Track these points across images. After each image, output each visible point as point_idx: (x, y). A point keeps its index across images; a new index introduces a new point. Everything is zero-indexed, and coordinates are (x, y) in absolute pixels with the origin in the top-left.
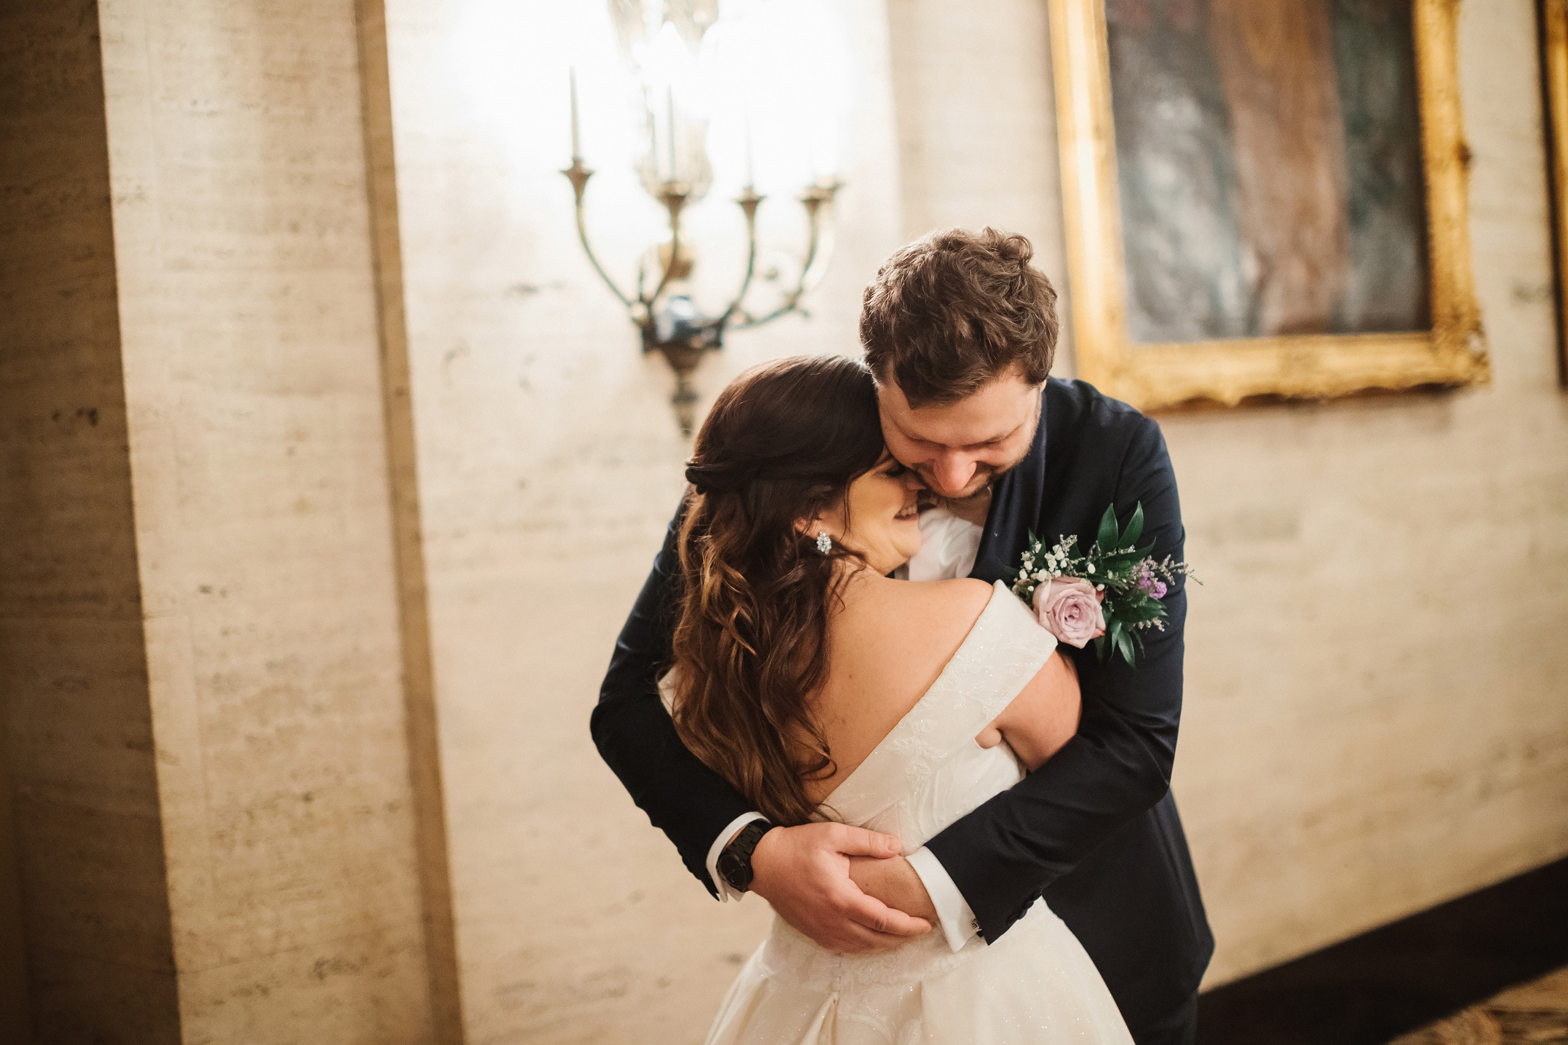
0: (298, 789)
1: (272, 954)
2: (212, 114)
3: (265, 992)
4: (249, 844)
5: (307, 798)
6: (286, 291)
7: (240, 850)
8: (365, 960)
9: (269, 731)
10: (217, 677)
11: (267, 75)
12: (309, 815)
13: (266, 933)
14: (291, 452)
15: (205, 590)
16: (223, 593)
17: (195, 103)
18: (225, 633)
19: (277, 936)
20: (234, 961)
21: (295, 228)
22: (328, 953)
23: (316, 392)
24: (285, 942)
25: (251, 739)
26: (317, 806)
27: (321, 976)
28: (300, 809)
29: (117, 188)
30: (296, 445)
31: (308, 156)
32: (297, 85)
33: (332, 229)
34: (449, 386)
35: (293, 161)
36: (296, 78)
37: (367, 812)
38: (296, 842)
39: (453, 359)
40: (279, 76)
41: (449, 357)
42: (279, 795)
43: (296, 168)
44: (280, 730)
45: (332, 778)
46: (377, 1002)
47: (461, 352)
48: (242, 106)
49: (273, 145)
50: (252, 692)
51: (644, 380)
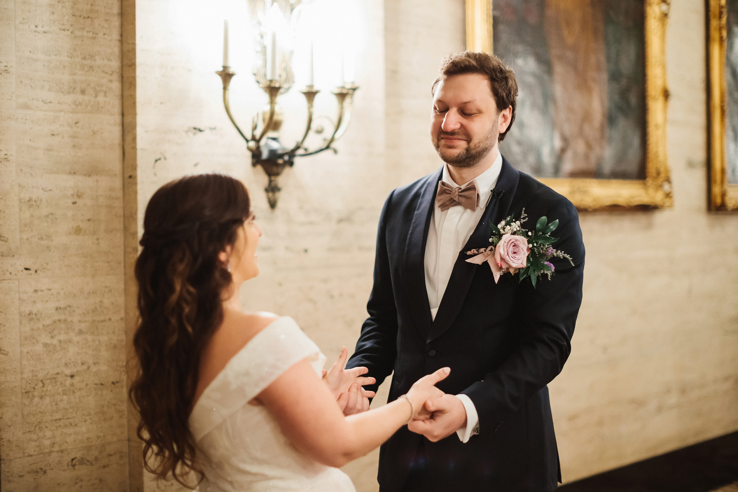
0: (68, 372)
1: (50, 453)
2: (44, 32)
3: (45, 472)
4: (42, 397)
5: (72, 376)
6: (77, 123)
7: (36, 400)
8: (96, 459)
9: (55, 342)
10: (30, 313)
11: (74, 15)
12: (72, 385)
13: (47, 442)
14: (74, 203)
15: (27, 269)
16: (36, 271)
17: (36, 26)
18: (36, 291)
19: (53, 444)
20: (30, 456)
21: (83, 92)
22: (79, 455)
23: (89, 175)
24: (56, 448)
25: (46, 345)
26: (77, 379)
27: (74, 466)
28: (69, 381)
30: (77, 200)
31: (92, 57)
32: (89, 21)
33: (102, 94)
34: (155, 175)
35: (85, 58)
36: (88, 17)
37: (102, 384)
38: (65, 397)
39: (159, 162)
40: (80, 16)
41: (156, 161)
42: (58, 374)
43: (86, 62)
44: (60, 342)
45: (85, 367)
46: (101, 480)
47: (163, 159)
48: (61, 29)
49: (75, 50)
50: (48, 322)
51: (253, 178)
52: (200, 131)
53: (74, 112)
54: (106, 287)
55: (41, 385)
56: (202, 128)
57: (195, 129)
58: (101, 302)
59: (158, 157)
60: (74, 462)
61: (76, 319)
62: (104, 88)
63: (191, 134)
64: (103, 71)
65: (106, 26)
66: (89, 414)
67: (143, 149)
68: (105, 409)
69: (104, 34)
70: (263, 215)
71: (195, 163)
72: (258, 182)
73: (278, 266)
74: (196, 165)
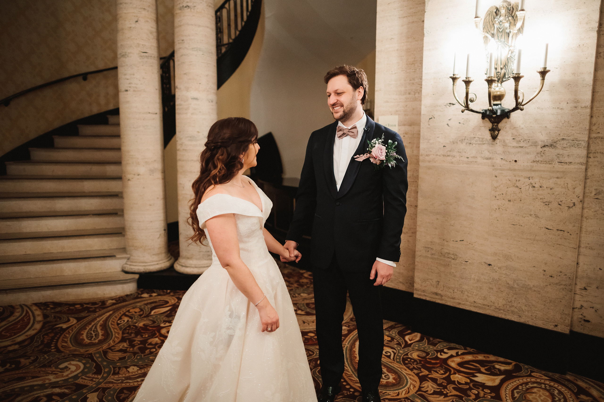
2: (395, 73)
6: (406, 106)
8: (407, 232)
17: (392, 72)
21: (409, 94)
23: (410, 125)
29: (376, 89)
30: (405, 135)
31: (414, 79)
32: (413, 65)
33: (417, 93)
34: (429, 125)
35: (411, 80)
36: (413, 64)
37: (411, 205)
39: (431, 119)
40: (410, 64)
41: (430, 119)
43: (411, 82)
46: (408, 241)
47: (433, 118)
48: (401, 71)
49: (407, 78)
51: (482, 124)
52: (453, 104)
53: (405, 102)
54: (415, 169)
56: (454, 103)
57: (450, 104)
58: (413, 174)
62: (418, 91)
63: (448, 106)
64: (418, 84)
65: (420, 66)
67: (424, 115)
68: (412, 215)
69: (419, 69)
70: (487, 142)
71: (449, 119)
72: (485, 126)
73: (495, 167)
74: (450, 120)
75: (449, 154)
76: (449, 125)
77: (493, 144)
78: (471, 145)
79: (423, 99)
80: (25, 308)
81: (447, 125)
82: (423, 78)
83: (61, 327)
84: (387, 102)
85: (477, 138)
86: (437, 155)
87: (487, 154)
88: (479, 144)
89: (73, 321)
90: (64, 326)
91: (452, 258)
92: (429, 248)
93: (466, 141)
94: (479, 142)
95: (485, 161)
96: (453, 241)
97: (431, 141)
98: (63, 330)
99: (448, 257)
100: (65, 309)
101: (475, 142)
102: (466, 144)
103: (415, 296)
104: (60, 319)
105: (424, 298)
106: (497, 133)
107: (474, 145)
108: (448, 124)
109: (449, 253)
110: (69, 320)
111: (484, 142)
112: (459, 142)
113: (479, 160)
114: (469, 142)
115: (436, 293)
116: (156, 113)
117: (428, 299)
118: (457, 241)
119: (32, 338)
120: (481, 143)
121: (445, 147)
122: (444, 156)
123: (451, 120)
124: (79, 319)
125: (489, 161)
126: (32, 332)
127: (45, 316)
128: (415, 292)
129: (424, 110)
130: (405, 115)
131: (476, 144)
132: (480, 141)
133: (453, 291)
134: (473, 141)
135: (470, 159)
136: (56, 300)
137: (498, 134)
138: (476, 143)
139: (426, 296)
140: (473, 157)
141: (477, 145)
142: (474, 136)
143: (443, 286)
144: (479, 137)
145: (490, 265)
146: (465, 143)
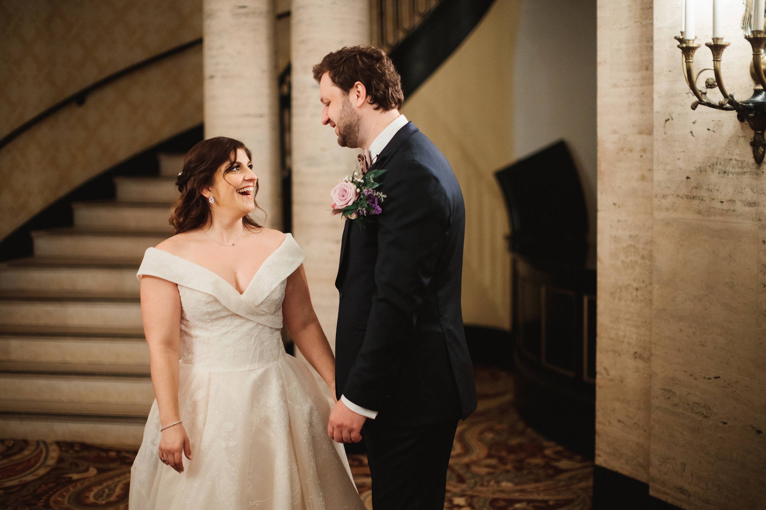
0: (635, 285)
1: (623, 342)
2: (626, 27)
3: (620, 355)
4: (620, 299)
5: (637, 289)
6: (643, 93)
9: (628, 260)
10: (615, 237)
11: (642, 9)
12: (637, 296)
13: (621, 334)
14: (641, 156)
15: (615, 204)
16: (619, 206)
18: (619, 221)
19: (625, 336)
22: (639, 351)
24: (626, 340)
25: (623, 262)
26: (639, 293)
27: (636, 358)
28: (635, 293)
30: (643, 154)
34: (665, 133)
38: (632, 304)
39: (668, 122)
41: (667, 121)
42: (629, 285)
44: (631, 261)
45: (644, 285)
47: (670, 119)
48: (635, 22)
50: (625, 245)
51: (741, 133)
53: (642, 85)
55: (619, 290)
59: (667, 119)
60: (636, 355)
61: (641, 246)
66: (646, 322)
67: (657, 112)
70: (749, 170)
71: (693, 121)
72: (745, 137)
73: (762, 223)
74: (694, 123)
75: (694, 194)
76: (694, 134)
77: (757, 174)
78: (726, 175)
79: (655, 80)
80: (42, 446)
81: (690, 134)
82: (655, 38)
83: (70, 478)
84: (615, 86)
85: (734, 162)
86: (678, 196)
87: (749, 195)
88: (738, 174)
89: (93, 472)
90: (75, 476)
91: (703, 414)
92: (670, 391)
93: (719, 167)
94: (737, 170)
95: (747, 209)
96: (705, 378)
97: (669, 168)
98: (71, 481)
99: (698, 413)
100: (93, 454)
101: (731, 168)
102: (719, 173)
103: (652, 493)
104: (77, 465)
105: (663, 498)
106: (762, 150)
107: (731, 176)
108: (691, 132)
109: (699, 404)
110: (87, 470)
111: (745, 170)
112: (708, 169)
113: (739, 207)
114: (723, 169)
115: (681, 488)
116: (261, 116)
117: (670, 501)
118: (710, 379)
119: (25, 485)
120: (741, 170)
121: (688, 179)
122: (688, 197)
123: (696, 124)
124: (100, 471)
125: (753, 209)
126: (30, 478)
127: (60, 460)
128: (651, 484)
129: (658, 104)
130: (642, 112)
131: (733, 174)
132: (738, 167)
133: (706, 485)
134: (729, 169)
135: (726, 206)
136: (88, 441)
137: (764, 153)
138: (734, 170)
139: (666, 494)
140: (730, 200)
141: (735, 176)
142: (730, 157)
143: (692, 475)
144: (738, 158)
145: (759, 432)
146: (718, 171)
